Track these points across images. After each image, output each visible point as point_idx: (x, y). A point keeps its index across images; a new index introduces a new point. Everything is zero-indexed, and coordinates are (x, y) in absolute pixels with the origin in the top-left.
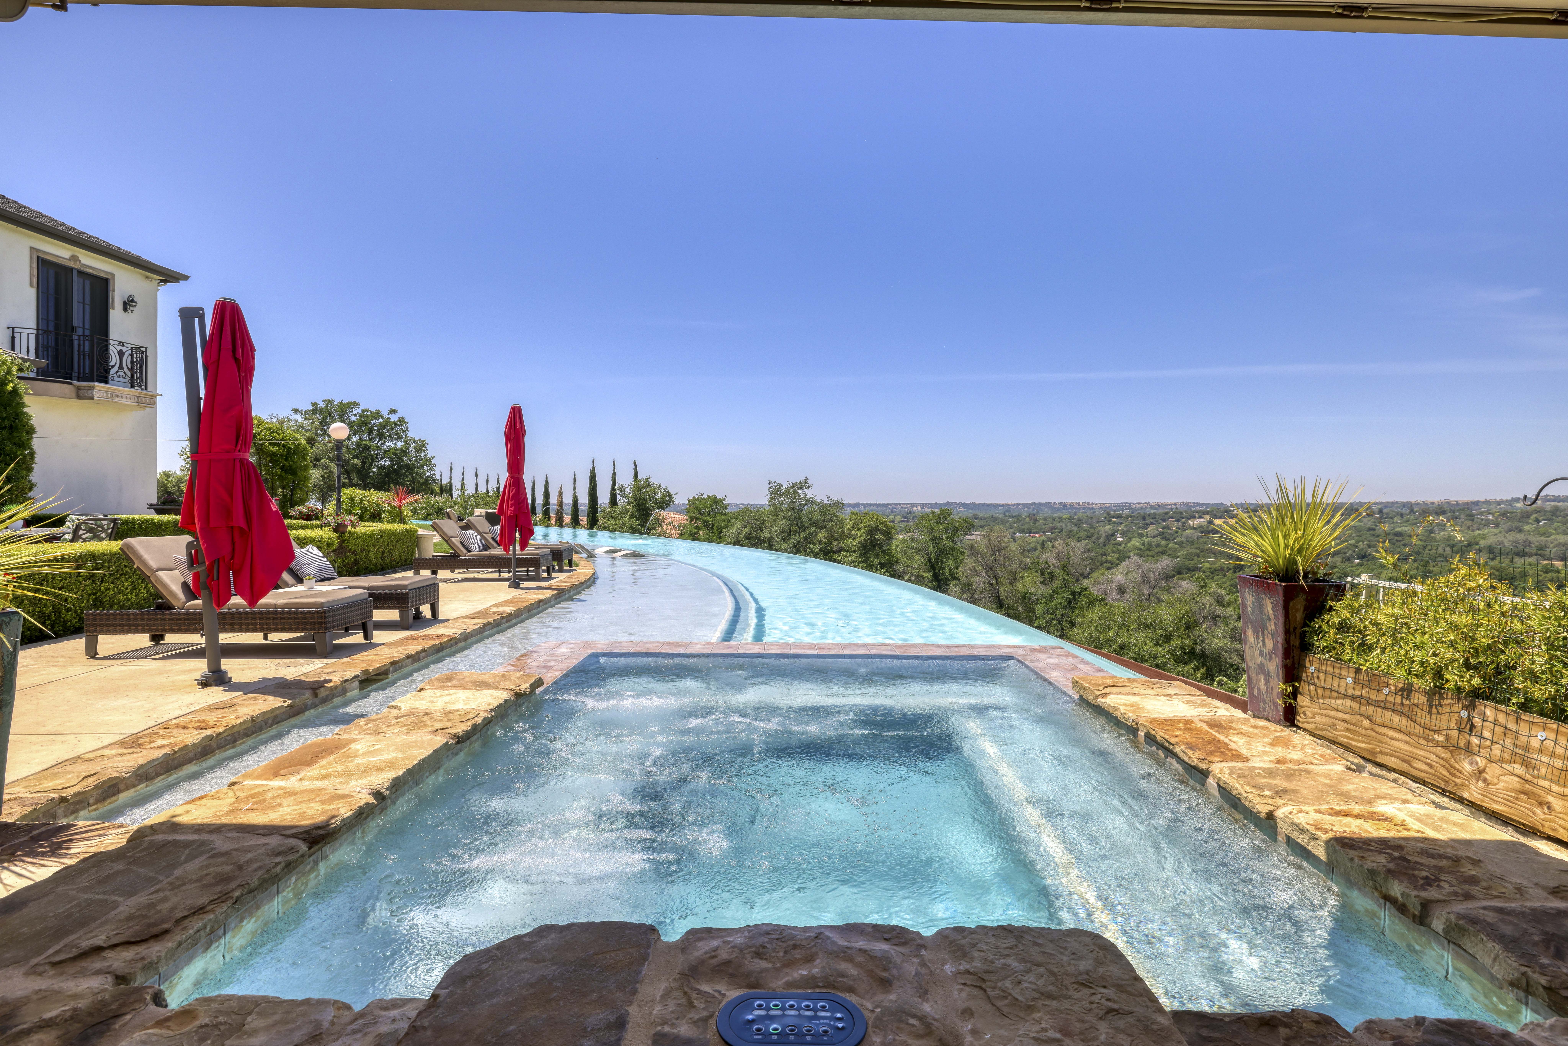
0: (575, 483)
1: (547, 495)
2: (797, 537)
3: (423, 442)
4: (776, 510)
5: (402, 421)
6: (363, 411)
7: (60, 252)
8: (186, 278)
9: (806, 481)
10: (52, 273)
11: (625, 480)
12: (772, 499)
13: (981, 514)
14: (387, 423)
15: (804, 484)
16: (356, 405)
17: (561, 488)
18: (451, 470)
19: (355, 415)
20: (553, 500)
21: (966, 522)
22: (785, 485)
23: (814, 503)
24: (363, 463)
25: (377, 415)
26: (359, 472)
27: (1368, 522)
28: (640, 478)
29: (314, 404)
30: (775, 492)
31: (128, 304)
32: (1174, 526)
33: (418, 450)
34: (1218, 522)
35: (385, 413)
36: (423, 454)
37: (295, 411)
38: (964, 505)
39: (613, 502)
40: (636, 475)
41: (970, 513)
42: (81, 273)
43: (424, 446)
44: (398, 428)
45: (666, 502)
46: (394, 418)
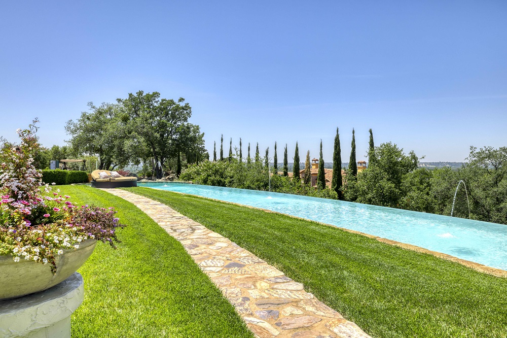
0: (321, 149)
1: (297, 159)
3: (198, 126)
5: (187, 107)
6: (163, 100)
14: (177, 108)
16: (157, 95)
17: (308, 153)
18: (222, 140)
19: (157, 102)
24: (162, 136)
25: (172, 102)
26: (159, 143)
28: (375, 145)
29: (131, 95)
35: (176, 101)
36: (197, 134)
37: (119, 100)
40: (372, 144)
43: (198, 129)
44: (185, 112)
46: (182, 104)
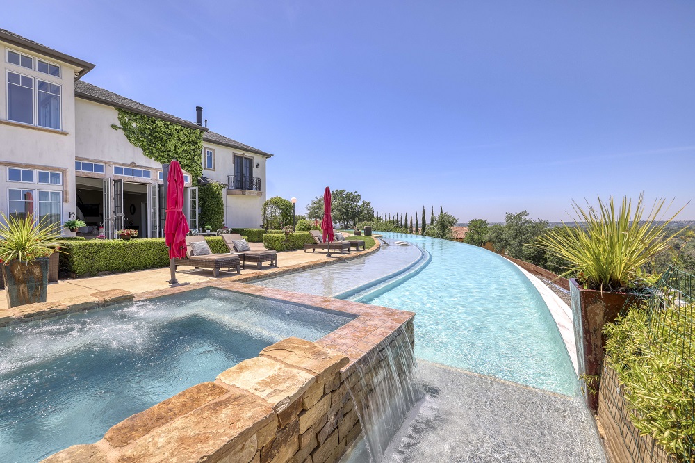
1: (406, 221)
2: (520, 238)
3: (368, 202)
4: (510, 226)
5: (359, 195)
6: (347, 193)
7: (240, 153)
8: (272, 155)
9: (525, 212)
10: (239, 159)
11: (437, 214)
12: (507, 220)
14: (354, 196)
15: (525, 213)
16: (344, 191)
20: (409, 223)
22: (514, 214)
23: (531, 222)
24: (347, 210)
25: (351, 194)
26: (346, 214)
30: (509, 217)
31: (257, 166)
33: (367, 205)
35: (353, 193)
36: (369, 206)
39: (432, 223)
40: (442, 212)
42: (245, 158)
44: (358, 198)
45: (453, 223)
46: (356, 195)
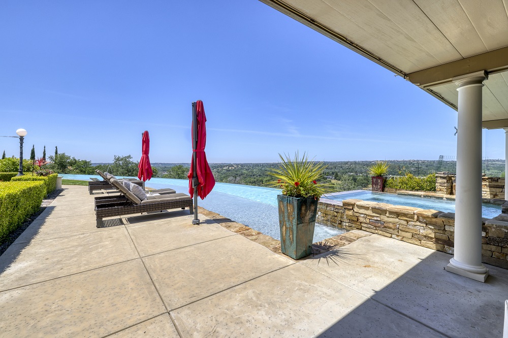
12: (115, 161)
13: (167, 166)
15: (129, 157)
21: (187, 169)
22: (121, 157)
27: (260, 168)
30: (117, 159)
32: (220, 169)
34: (230, 168)
38: (161, 164)
40: (56, 153)
41: (163, 166)
